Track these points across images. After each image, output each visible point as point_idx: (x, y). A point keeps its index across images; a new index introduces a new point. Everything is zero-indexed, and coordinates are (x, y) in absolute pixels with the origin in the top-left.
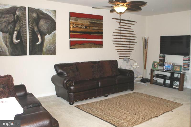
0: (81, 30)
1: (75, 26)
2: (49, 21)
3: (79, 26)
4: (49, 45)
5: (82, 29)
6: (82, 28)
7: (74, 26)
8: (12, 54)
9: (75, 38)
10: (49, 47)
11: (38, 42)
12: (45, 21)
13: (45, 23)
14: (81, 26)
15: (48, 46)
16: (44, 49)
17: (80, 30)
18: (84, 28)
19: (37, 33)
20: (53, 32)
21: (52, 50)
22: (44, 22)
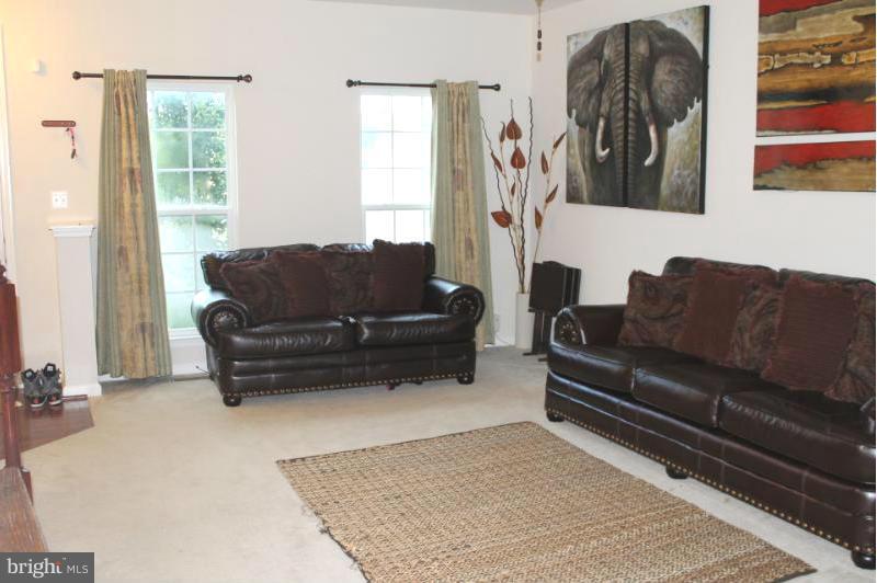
0: (809, 80)
1: (779, 61)
2: (683, 60)
3: (800, 61)
4: (679, 169)
5: (812, 76)
6: (817, 65)
7: (776, 66)
8: (597, 200)
9: (777, 129)
10: (679, 175)
11: (648, 155)
12: (668, 66)
13: (670, 72)
14: (809, 58)
15: (676, 172)
16: (665, 188)
17: (805, 84)
18: (823, 66)
19: (647, 119)
20: (691, 108)
21: (686, 194)
22: (667, 71)
